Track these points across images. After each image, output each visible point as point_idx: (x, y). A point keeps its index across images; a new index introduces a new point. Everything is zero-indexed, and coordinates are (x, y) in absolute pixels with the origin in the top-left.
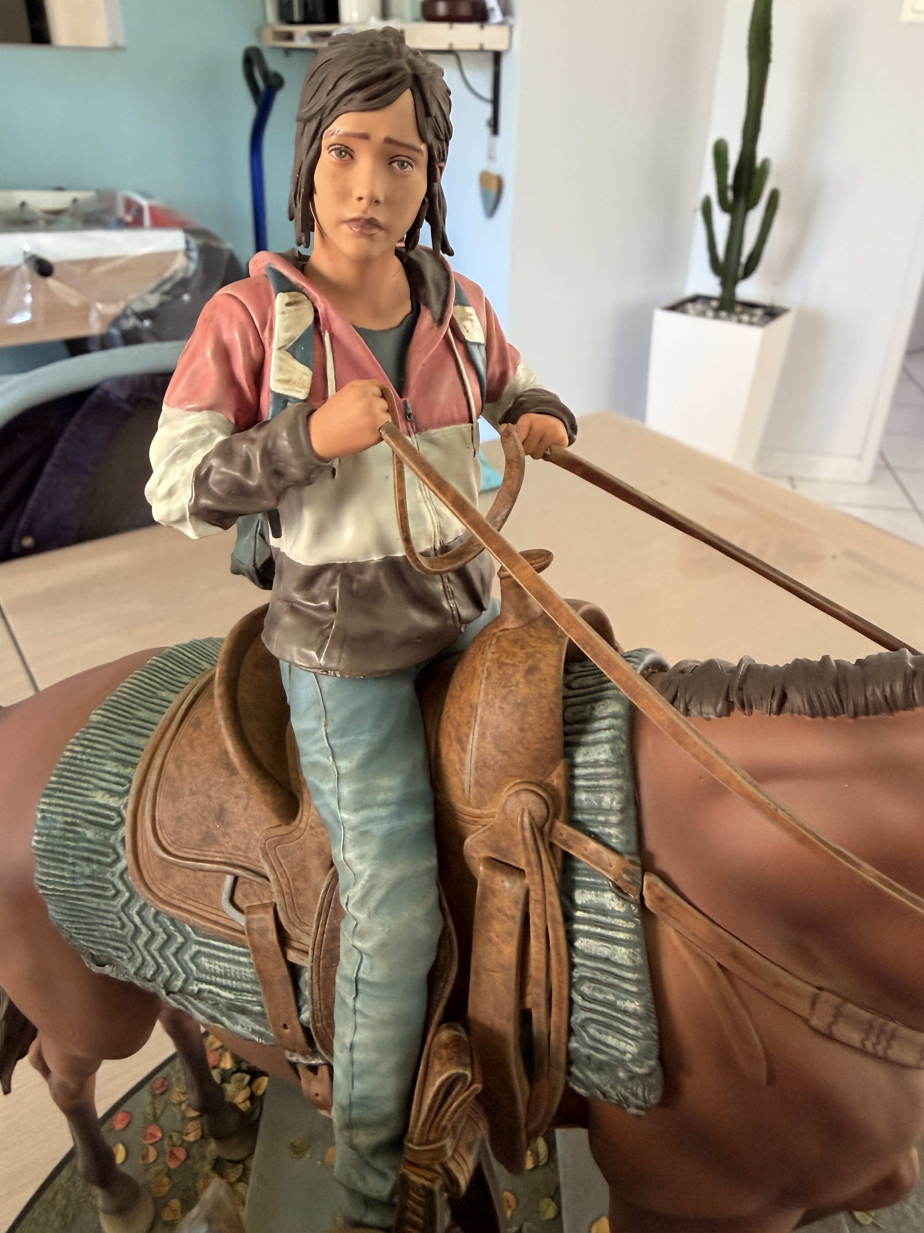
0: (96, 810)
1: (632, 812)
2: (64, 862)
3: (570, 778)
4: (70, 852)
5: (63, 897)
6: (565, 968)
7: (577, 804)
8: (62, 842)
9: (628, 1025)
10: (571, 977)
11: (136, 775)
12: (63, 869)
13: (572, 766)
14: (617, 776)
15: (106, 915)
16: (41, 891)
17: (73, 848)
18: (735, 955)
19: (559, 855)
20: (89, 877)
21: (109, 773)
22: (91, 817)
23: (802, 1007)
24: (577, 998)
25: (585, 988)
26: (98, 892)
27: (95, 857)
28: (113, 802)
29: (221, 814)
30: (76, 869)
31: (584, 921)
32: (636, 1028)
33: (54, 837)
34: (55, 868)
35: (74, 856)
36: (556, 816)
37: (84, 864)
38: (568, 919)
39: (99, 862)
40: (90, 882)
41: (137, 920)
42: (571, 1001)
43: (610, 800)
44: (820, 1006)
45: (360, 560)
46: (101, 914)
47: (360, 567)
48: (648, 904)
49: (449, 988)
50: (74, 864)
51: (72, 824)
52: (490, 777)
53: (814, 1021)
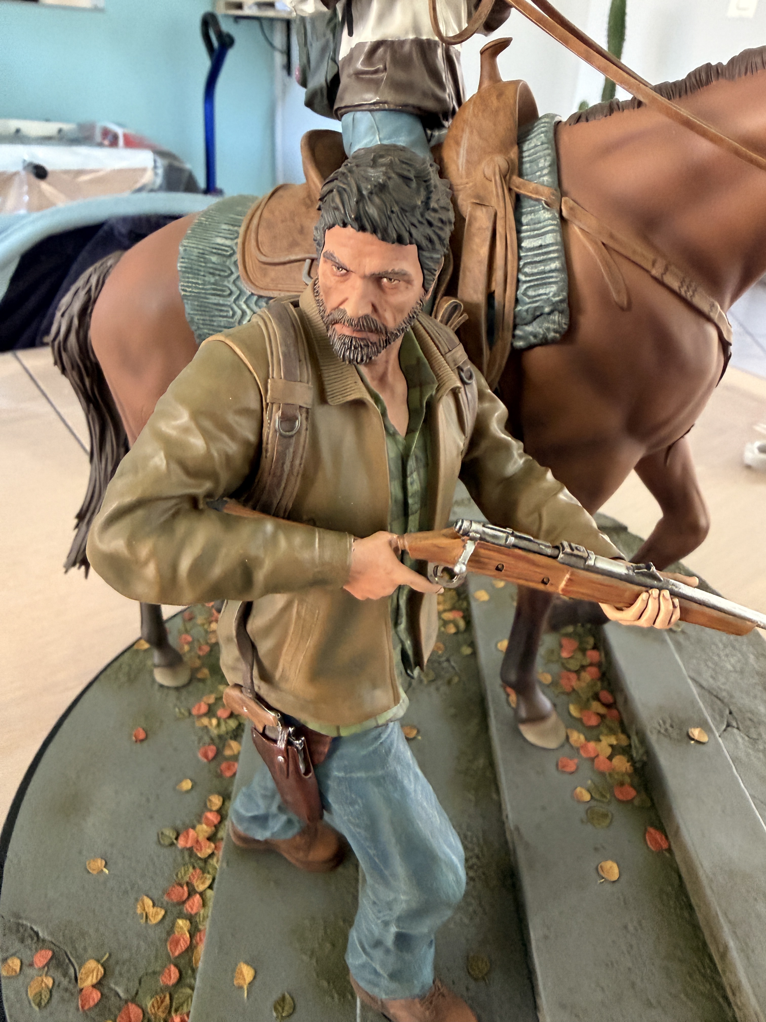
0: (218, 247)
1: (556, 168)
2: (198, 275)
3: (521, 157)
4: (202, 269)
5: (197, 297)
6: (516, 257)
7: (524, 171)
8: (197, 263)
9: (552, 277)
10: (519, 265)
11: (242, 230)
12: (198, 279)
13: (521, 152)
14: (547, 148)
15: (223, 308)
16: (183, 293)
17: (204, 267)
18: (612, 236)
19: (514, 195)
20: (214, 284)
21: (224, 229)
22: (214, 251)
23: (648, 266)
24: (522, 278)
25: (527, 270)
26: (219, 293)
27: (217, 272)
28: (228, 242)
29: (302, 231)
30: (206, 279)
31: (527, 231)
32: (556, 277)
33: (192, 260)
34: (192, 278)
35: (204, 271)
36: (512, 174)
37: (211, 276)
38: (519, 232)
39: (219, 275)
40: (213, 286)
41: (244, 307)
42: (518, 281)
43: (544, 163)
44: (657, 265)
45: (403, 38)
46: (220, 308)
47: (402, 43)
48: (565, 213)
49: (448, 277)
50: (204, 276)
51: (203, 254)
52: (475, 157)
53: (654, 272)
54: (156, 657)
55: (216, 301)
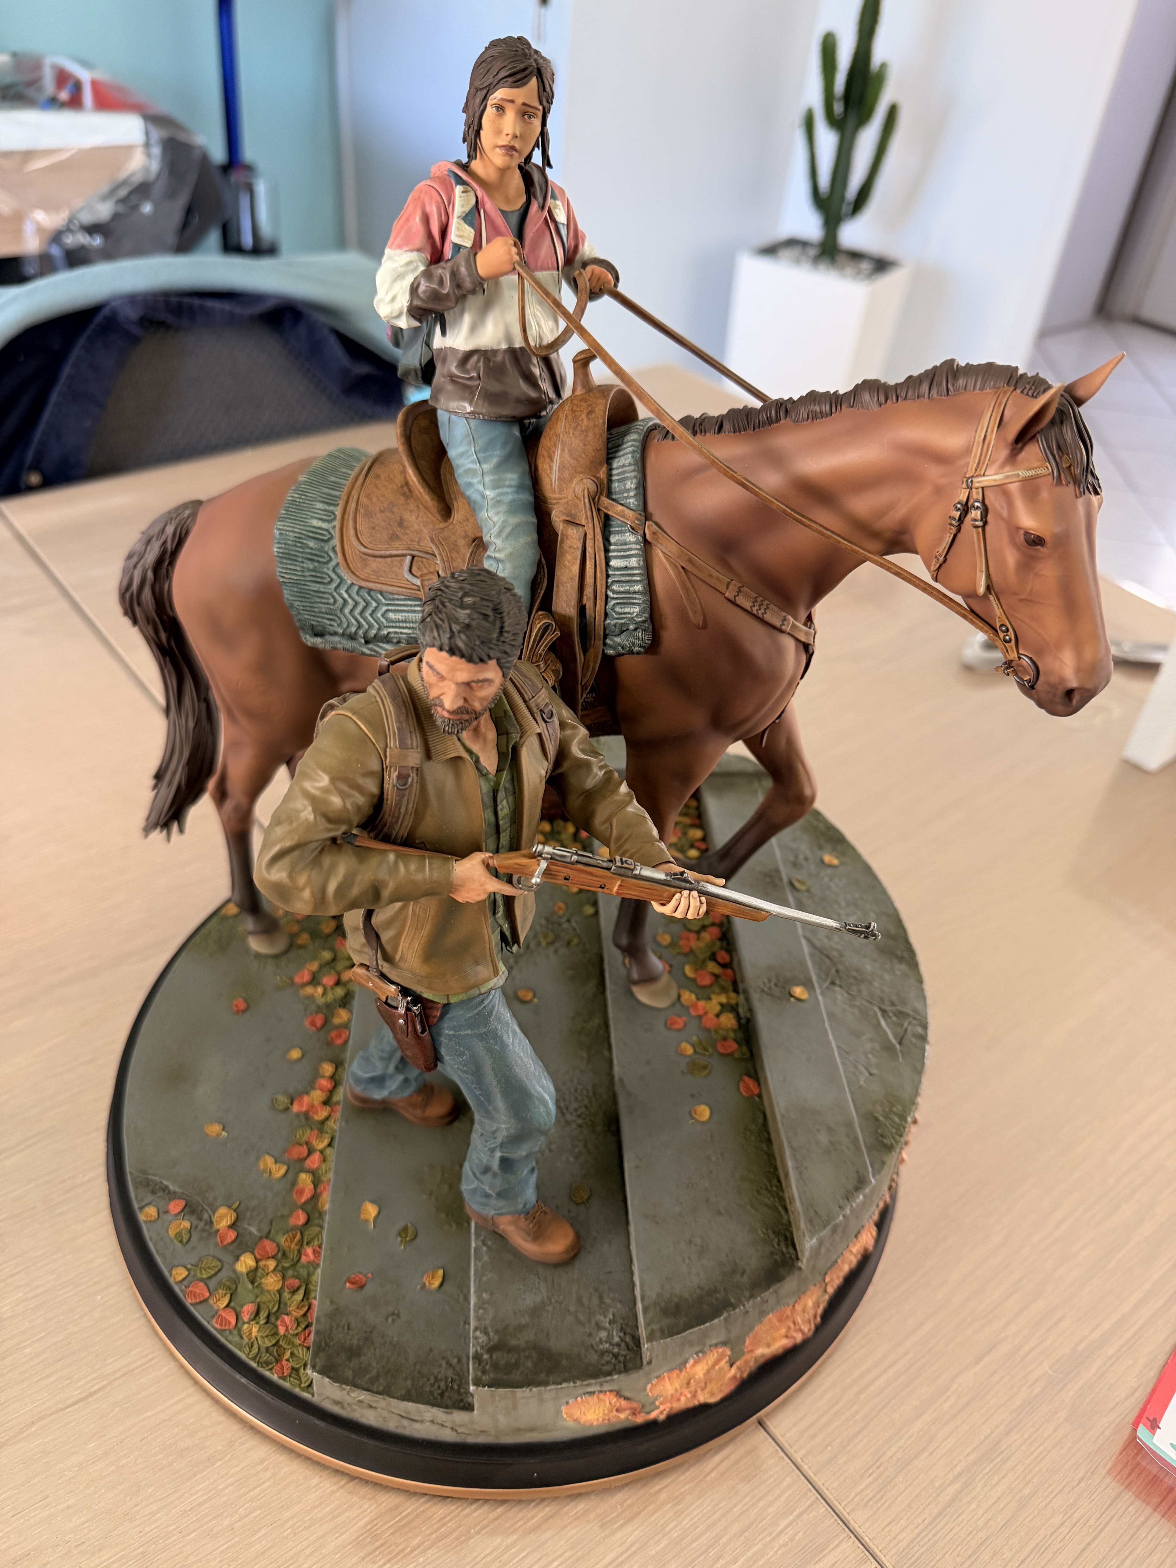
0: (314, 530)
1: (641, 490)
2: (296, 561)
3: (610, 476)
4: (300, 555)
5: (296, 584)
6: (605, 576)
7: (613, 490)
8: (294, 548)
9: (635, 598)
10: (607, 582)
11: (338, 511)
12: (296, 565)
13: (610, 469)
14: (634, 471)
15: (324, 595)
16: (281, 580)
17: (302, 552)
18: (690, 561)
19: (603, 515)
20: (313, 571)
21: (320, 509)
22: (311, 534)
23: (722, 588)
24: (610, 594)
25: (615, 587)
26: (319, 580)
27: (316, 558)
28: (324, 525)
29: (401, 523)
30: (304, 565)
31: (614, 551)
32: (639, 599)
33: (289, 545)
34: (290, 564)
35: (302, 557)
36: (601, 494)
37: (309, 562)
38: (607, 551)
39: (318, 562)
40: (313, 574)
41: (346, 596)
42: (607, 596)
43: (631, 484)
44: (731, 587)
45: (495, 348)
46: (320, 595)
47: (495, 352)
48: (648, 537)
49: (543, 592)
50: (302, 562)
51: (299, 538)
52: (566, 475)
53: (727, 594)
54: (249, 923)
55: (316, 589)
